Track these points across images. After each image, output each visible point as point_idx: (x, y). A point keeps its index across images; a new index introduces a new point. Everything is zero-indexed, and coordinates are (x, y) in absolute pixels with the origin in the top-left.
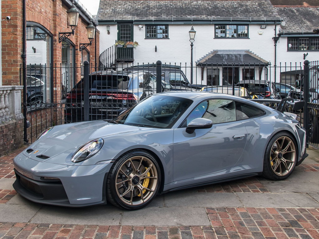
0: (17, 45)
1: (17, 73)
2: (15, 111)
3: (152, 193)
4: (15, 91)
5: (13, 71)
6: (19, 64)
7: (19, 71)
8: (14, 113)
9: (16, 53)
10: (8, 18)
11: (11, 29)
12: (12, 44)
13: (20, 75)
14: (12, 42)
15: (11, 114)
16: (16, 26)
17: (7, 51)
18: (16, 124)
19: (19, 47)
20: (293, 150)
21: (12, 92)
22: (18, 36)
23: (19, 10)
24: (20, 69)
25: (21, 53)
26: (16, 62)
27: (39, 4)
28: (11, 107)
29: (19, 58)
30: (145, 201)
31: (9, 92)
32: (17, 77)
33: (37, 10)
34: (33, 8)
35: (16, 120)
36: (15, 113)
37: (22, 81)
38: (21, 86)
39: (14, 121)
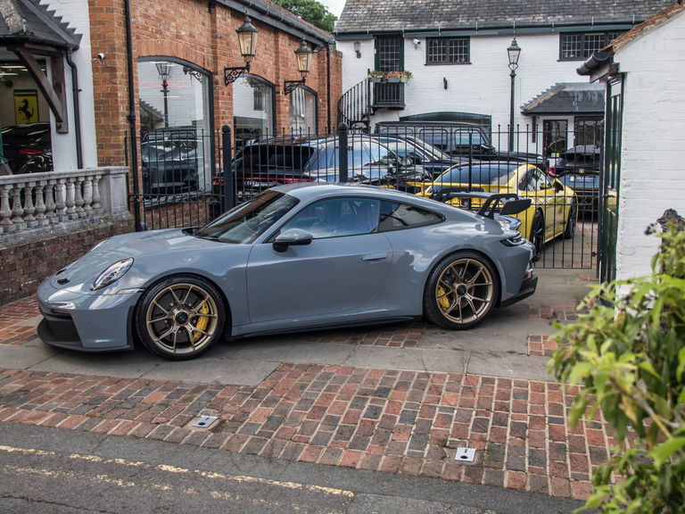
0: (117, 101)
1: (119, 146)
2: (112, 208)
3: (209, 338)
4: (111, 177)
5: (112, 143)
6: (122, 130)
7: (122, 143)
8: (110, 210)
9: (117, 114)
10: (100, 57)
11: (107, 75)
12: (110, 99)
13: (126, 150)
14: (109, 95)
15: (105, 212)
16: (113, 70)
17: (102, 111)
18: (112, 227)
19: (123, 102)
20: (489, 282)
21: (106, 177)
22: (119, 86)
23: (119, 42)
24: (126, 139)
25: (127, 112)
26: (116, 127)
27: (174, 24)
28: (105, 201)
29: (122, 121)
30: (196, 349)
31: (100, 177)
32: (118, 153)
33: (168, 33)
34: (159, 32)
35: (113, 222)
36: (113, 211)
37: (130, 158)
38: (128, 167)
39: (110, 223)
